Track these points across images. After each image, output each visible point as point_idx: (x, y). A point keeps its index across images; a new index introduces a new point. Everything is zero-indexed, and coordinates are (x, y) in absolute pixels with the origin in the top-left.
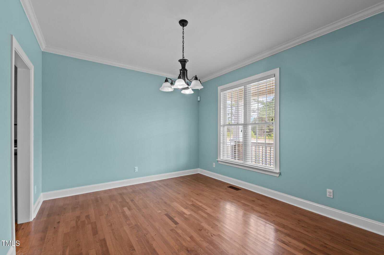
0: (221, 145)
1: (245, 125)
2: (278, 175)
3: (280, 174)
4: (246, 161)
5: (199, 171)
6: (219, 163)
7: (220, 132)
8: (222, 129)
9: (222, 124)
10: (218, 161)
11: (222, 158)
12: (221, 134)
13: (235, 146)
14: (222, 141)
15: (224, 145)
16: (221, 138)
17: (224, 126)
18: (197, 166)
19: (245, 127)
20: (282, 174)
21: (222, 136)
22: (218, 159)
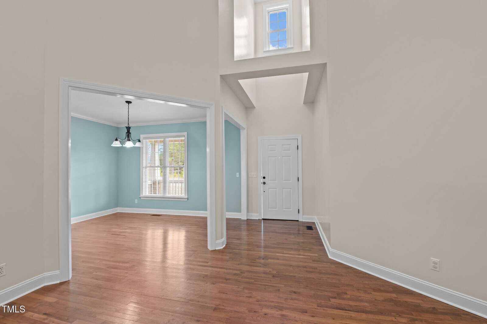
0: (144, 183)
1: (164, 167)
2: (186, 200)
3: (188, 199)
4: (166, 194)
5: (119, 210)
6: (142, 198)
7: (143, 173)
8: (144, 170)
9: (144, 166)
10: (140, 197)
11: (144, 194)
12: (144, 175)
13: (151, 185)
14: (144, 181)
15: (145, 183)
16: (144, 178)
17: (146, 167)
18: (117, 205)
19: (165, 169)
20: (189, 198)
21: (144, 176)
22: (140, 196)
